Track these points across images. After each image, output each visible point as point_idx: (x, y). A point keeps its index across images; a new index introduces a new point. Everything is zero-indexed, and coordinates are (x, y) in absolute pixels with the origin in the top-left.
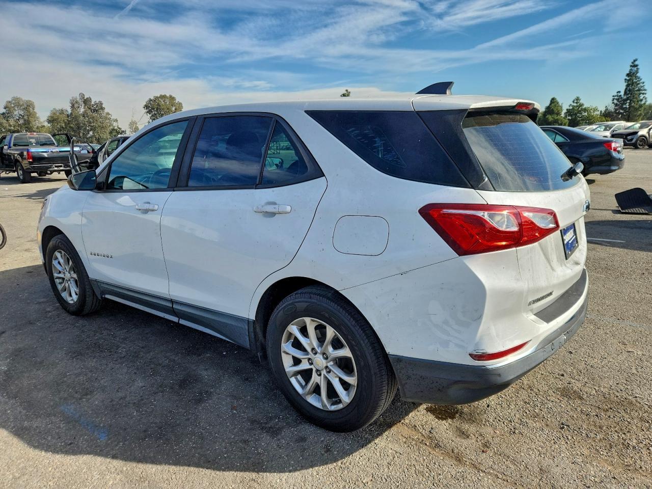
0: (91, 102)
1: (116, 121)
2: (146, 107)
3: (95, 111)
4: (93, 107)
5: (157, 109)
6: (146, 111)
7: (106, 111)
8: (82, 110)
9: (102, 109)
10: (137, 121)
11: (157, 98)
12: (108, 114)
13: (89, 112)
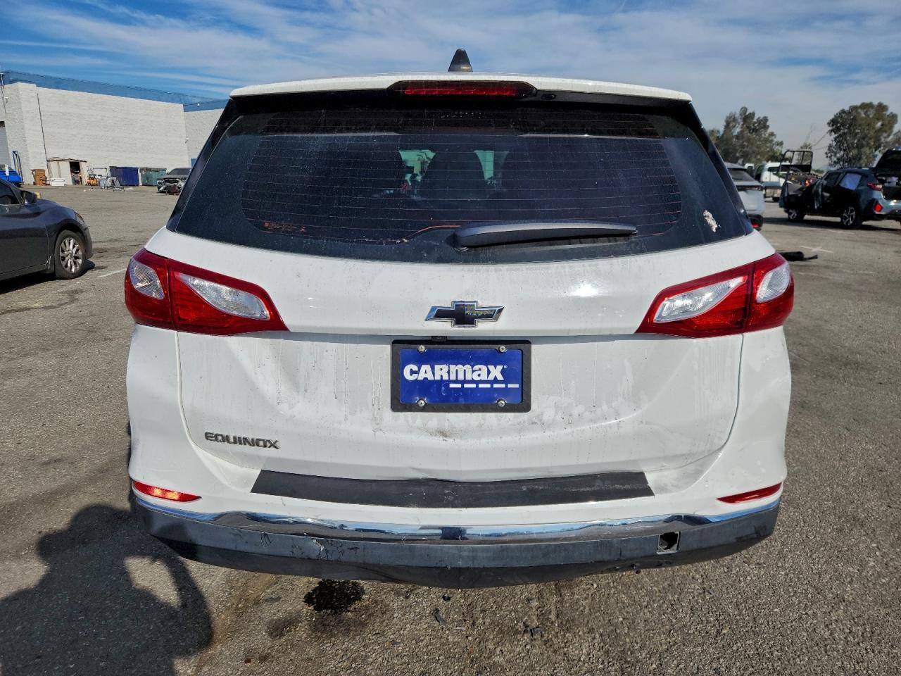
0: (753, 119)
1: (781, 144)
2: (833, 122)
3: (755, 130)
4: (754, 125)
5: (851, 125)
6: (830, 128)
7: (770, 130)
8: (737, 130)
9: (766, 127)
10: (812, 143)
11: (854, 108)
12: (772, 134)
13: (747, 133)
